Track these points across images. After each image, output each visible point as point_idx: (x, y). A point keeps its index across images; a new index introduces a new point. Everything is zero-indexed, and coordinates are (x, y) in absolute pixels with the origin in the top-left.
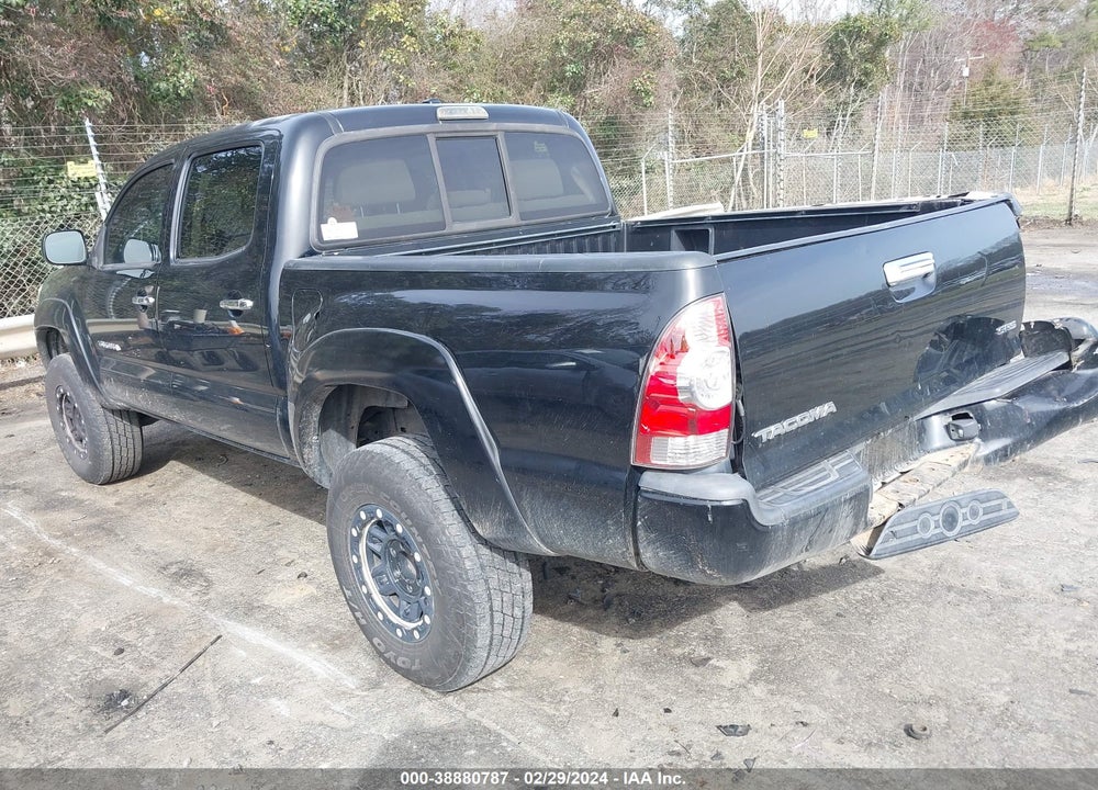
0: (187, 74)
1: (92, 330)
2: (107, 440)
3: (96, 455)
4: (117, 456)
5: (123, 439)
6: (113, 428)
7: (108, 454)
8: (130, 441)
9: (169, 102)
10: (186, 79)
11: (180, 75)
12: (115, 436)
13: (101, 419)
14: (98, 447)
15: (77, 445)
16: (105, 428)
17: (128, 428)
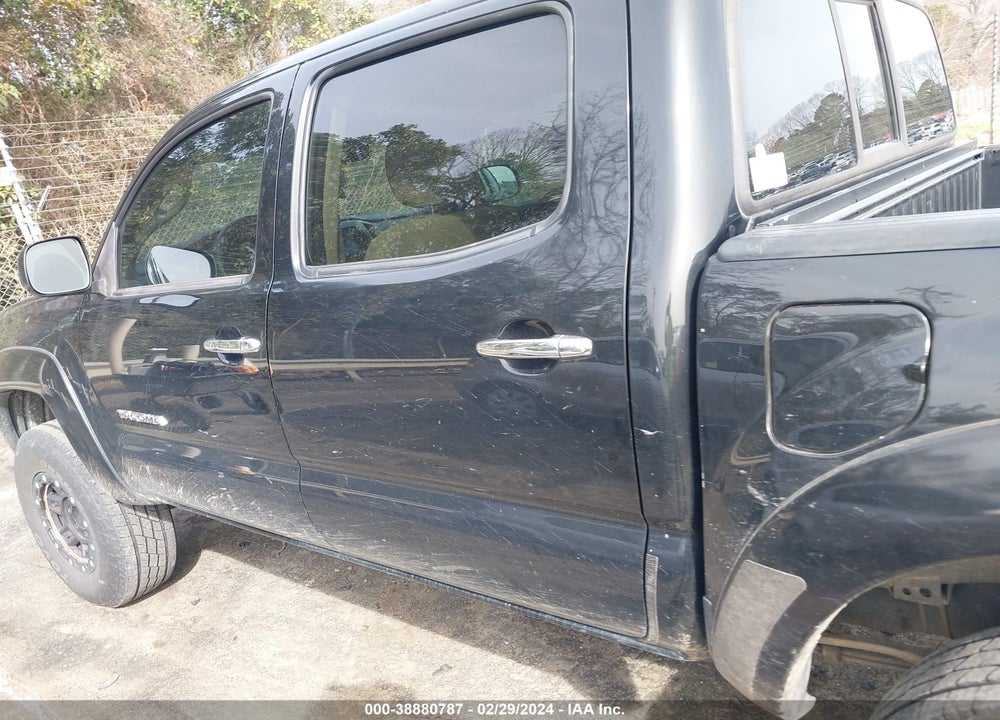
0: (101, 64)
1: (91, 374)
2: (129, 550)
3: (113, 571)
4: (144, 569)
5: (151, 543)
6: (137, 530)
7: (131, 569)
8: (161, 543)
9: (83, 97)
10: (101, 69)
11: (92, 66)
12: (140, 540)
13: (118, 520)
14: (115, 560)
15: (72, 552)
16: (124, 533)
17: (157, 526)
